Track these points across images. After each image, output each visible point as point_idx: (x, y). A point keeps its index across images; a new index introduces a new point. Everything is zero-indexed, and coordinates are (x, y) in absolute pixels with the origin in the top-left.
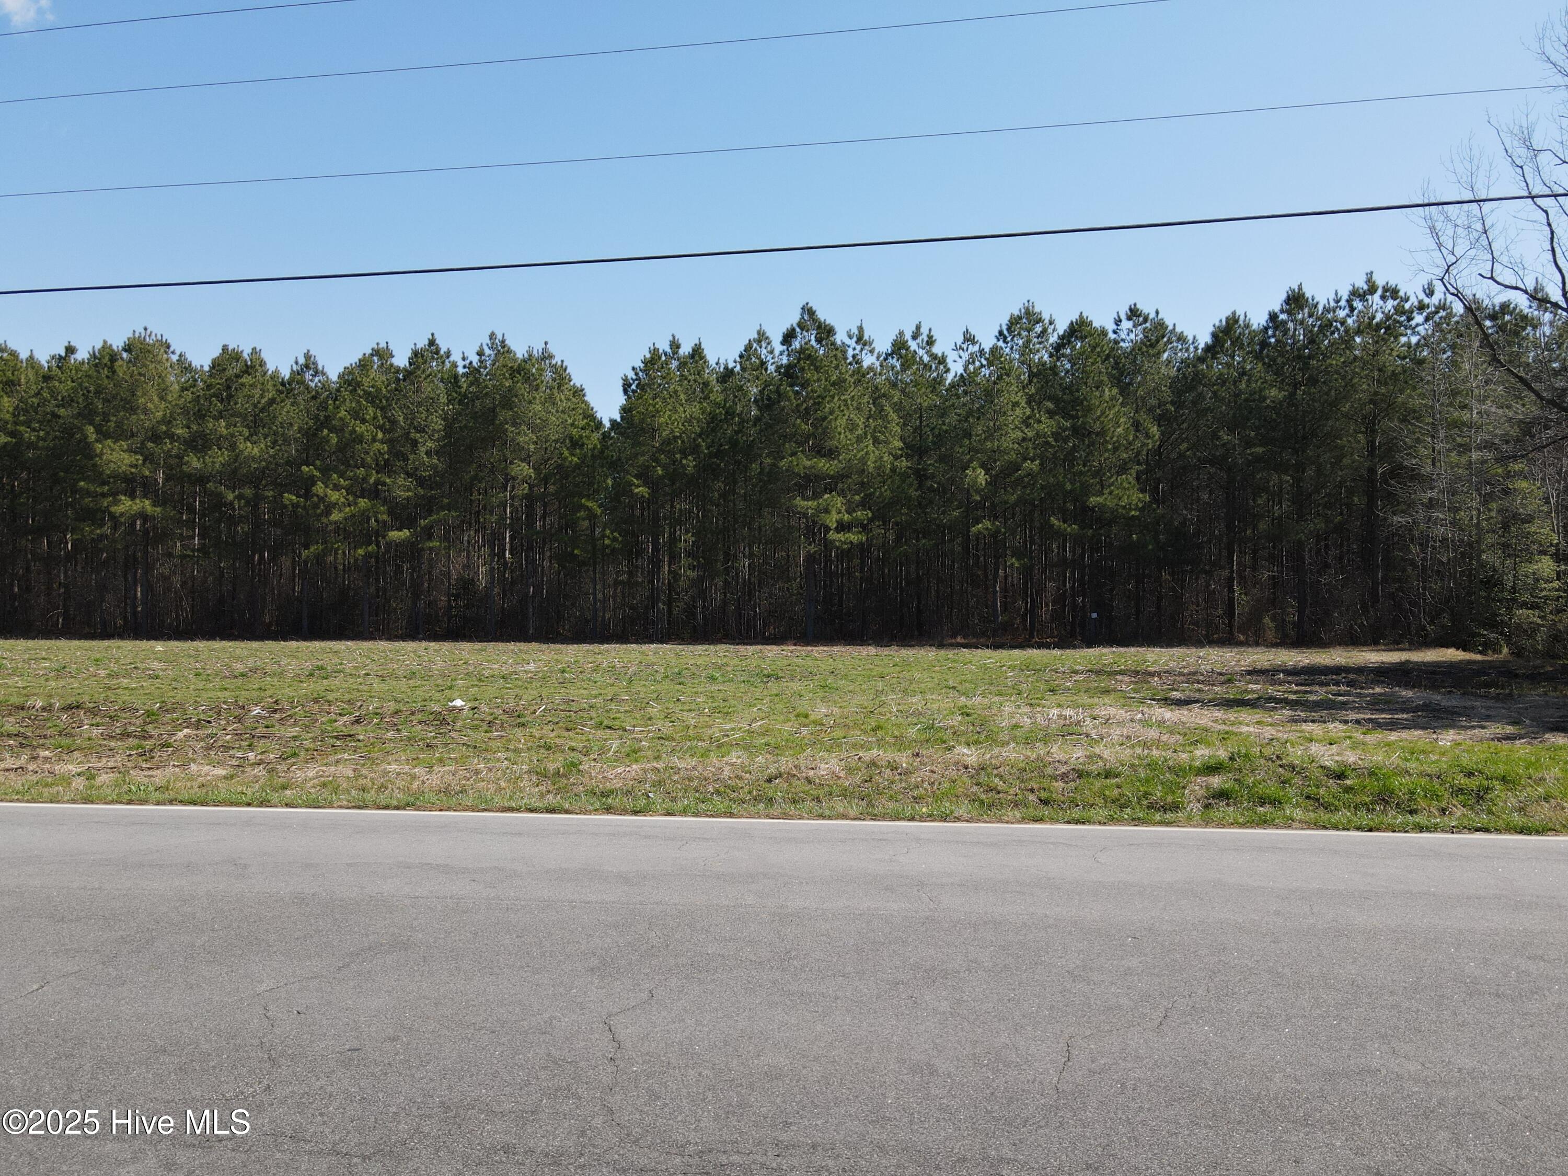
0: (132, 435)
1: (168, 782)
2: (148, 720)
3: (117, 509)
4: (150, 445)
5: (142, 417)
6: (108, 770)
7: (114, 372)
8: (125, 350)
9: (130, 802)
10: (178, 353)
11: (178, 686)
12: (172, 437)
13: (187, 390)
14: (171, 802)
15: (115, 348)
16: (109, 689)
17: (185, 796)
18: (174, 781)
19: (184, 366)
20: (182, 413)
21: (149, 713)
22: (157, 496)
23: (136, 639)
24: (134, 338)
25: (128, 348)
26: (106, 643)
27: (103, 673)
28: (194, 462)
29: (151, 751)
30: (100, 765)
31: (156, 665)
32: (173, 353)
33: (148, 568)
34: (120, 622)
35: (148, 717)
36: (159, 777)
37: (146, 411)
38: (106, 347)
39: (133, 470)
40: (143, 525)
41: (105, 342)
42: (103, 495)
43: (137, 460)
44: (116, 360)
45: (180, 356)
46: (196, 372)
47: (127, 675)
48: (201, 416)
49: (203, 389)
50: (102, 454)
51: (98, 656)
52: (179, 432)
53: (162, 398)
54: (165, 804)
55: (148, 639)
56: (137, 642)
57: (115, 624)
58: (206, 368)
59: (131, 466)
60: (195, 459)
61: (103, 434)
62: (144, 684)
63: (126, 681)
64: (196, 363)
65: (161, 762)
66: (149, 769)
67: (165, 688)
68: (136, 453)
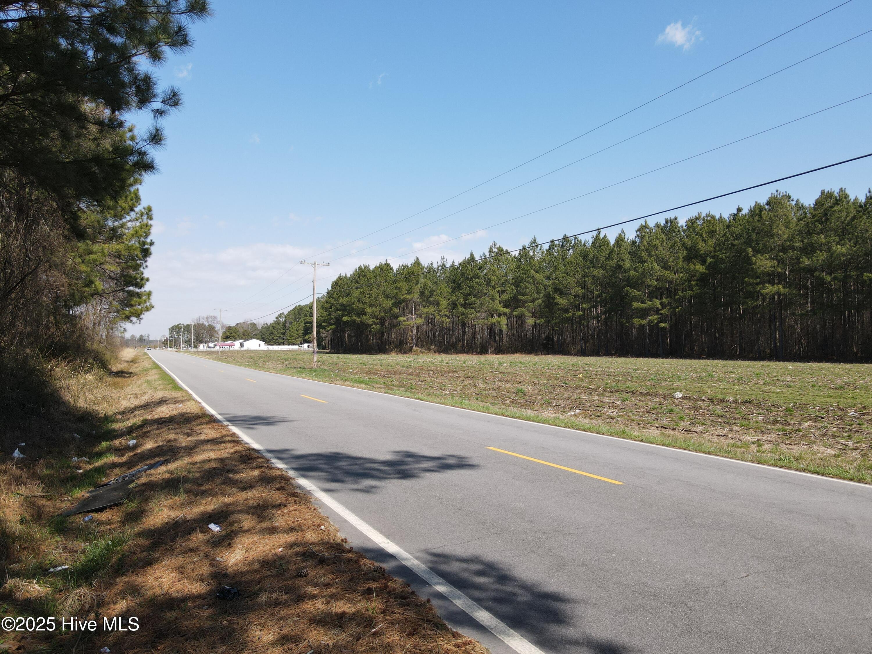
0: (772, 250)
1: (801, 454)
2: (787, 413)
3: (764, 291)
4: (781, 254)
5: (776, 239)
6: (768, 442)
7: (761, 217)
8: (767, 204)
9: (781, 467)
10: (795, 200)
11: (802, 392)
12: (793, 248)
13: (801, 220)
14: (804, 470)
15: (762, 204)
16: (765, 392)
17: (811, 467)
18: (804, 454)
19: (799, 207)
20: (799, 234)
21: (787, 409)
22: (786, 282)
23: (777, 361)
24: (771, 198)
25: (768, 203)
26: (761, 363)
27: (761, 382)
28: (806, 261)
29: (790, 433)
30: (763, 438)
31: (788, 378)
32: (793, 200)
33: (782, 322)
34: (768, 351)
35: (787, 411)
36: (796, 450)
37: (778, 236)
38: (757, 205)
39: (772, 269)
40: (779, 297)
41: (756, 202)
42: (757, 284)
43: (774, 263)
44: (763, 211)
45: (797, 201)
46: (806, 208)
47: (774, 384)
48: (809, 233)
49: (810, 218)
50: (756, 263)
51: (758, 371)
52: (797, 245)
53: (787, 227)
54: (800, 471)
55: (784, 361)
56: (778, 363)
57: (766, 352)
58: (812, 206)
59: (771, 267)
60: (807, 259)
61: (756, 251)
62: (783, 390)
63: (773, 388)
64: (806, 204)
65: (796, 441)
66: (790, 444)
67: (795, 393)
68: (774, 259)
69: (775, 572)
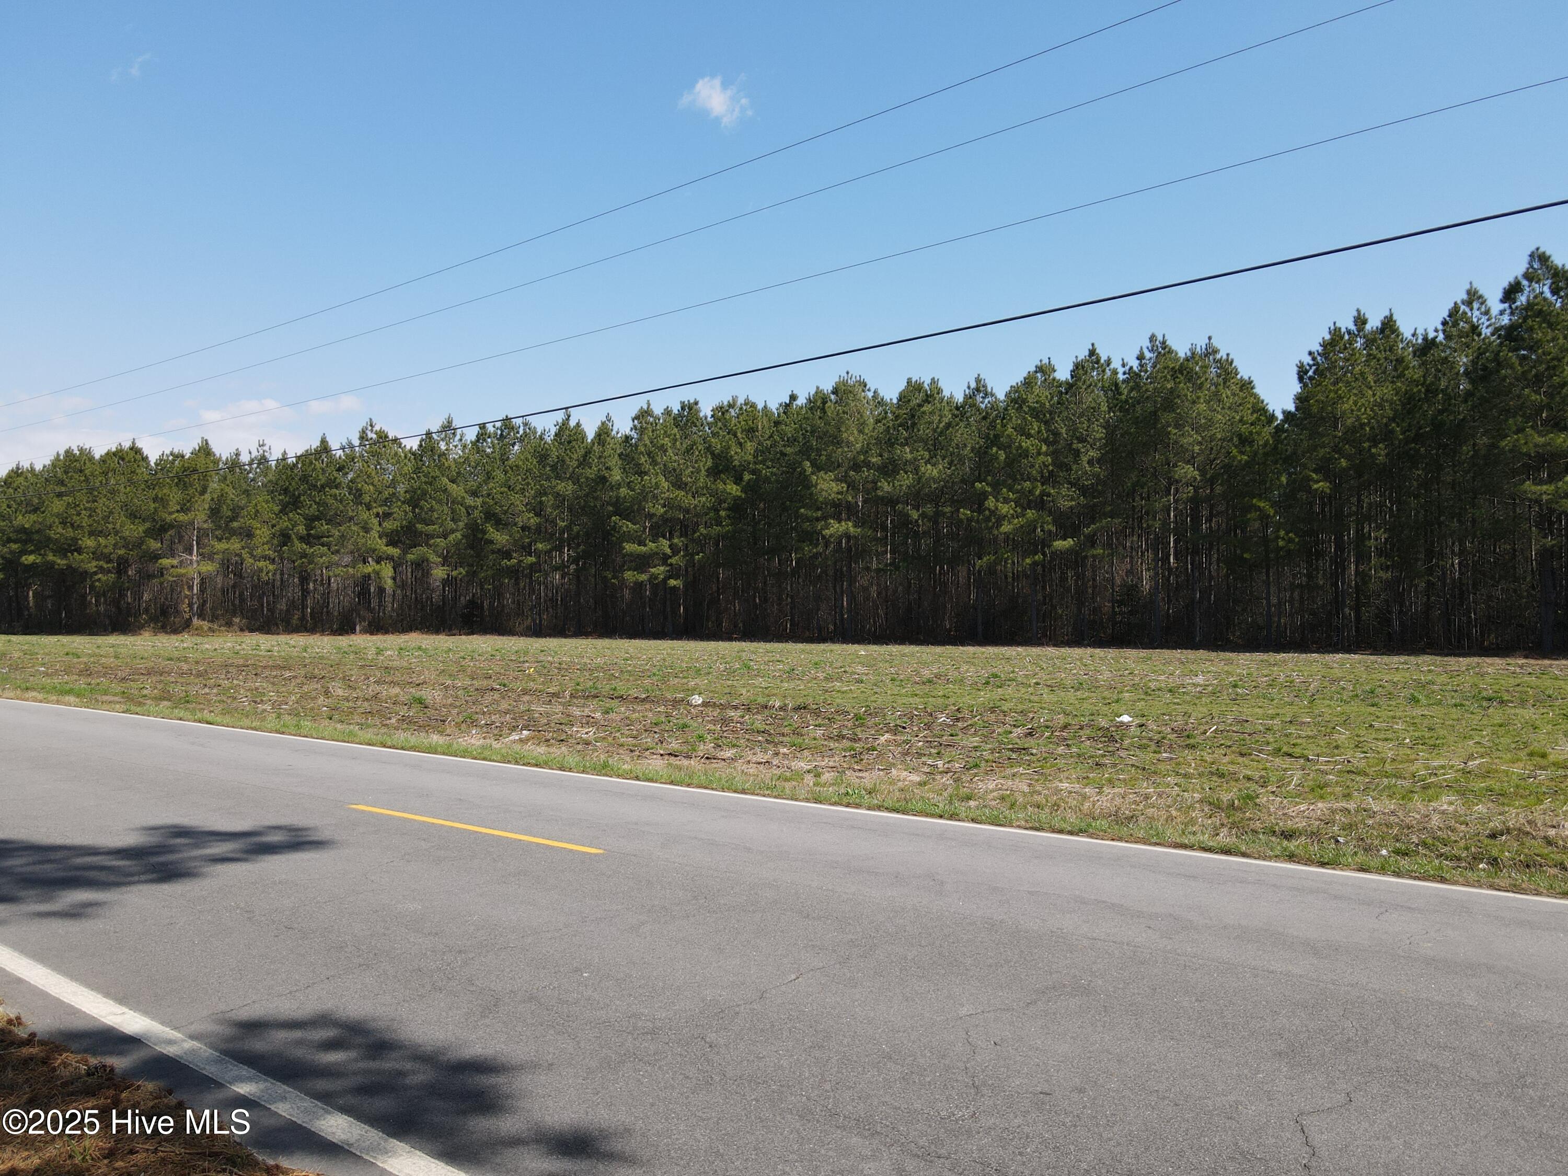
0: (839, 466)
1: (875, 784)
2: (857, 723)
3: (827, 532)
4: (852, 473)
5: (846, 449)
6: (830, 769)
7: (825, 413)
8: (833, 393)
9: (848, 805)
10: (873, 390)
11: (878, 690)
12: (868, 465)
13: (880, 422)
14: (879, 808)
15: (826, 392)
16: (827, 691)
17: (889, 803)
18: (880, 784)
19: (879, 402)
20: (876, 443)
21: (857, 717)
22: (857, 517)
23: (844, 643)
24: (839, 382)
25: (835, 391)
26: (822, 646)
27: (821, 675)
28: (885, 487)
29: (861, 753)
30: (823, 763)
31: (860, 669)
32: (869, 390)
33: (852, 581)
34: (831, 627)
35: (857, 720)
36: (869, 779)
37: (849, 444)
38: (818, 391)
39: (840, 497)
40: (848, 542)
41: (818, 388)
42: (818, 519)
43: (843, 487)
44: (827, 402)
45: (875, 392)
46: (886, 405)
47: (840, 679)
48: (891, 443)
49: (892, 420)
50: (817, 484)
51: (817, 659)
52: (874, 460)
53: (861, 432)
54: (874, 810)
55: (853, 644)
56: (845, 646)
57: (828, 629)
58: (895, 401)
59: (838, 493)
60: (886, 484)
61: (817, 467)
62: (852, 688)
63: (838, 684)
64: (887, 398)
65: (869, 765)
66: (860, 770)
67: (869, 692)
68: (841, 481)
69: (838, 966)
